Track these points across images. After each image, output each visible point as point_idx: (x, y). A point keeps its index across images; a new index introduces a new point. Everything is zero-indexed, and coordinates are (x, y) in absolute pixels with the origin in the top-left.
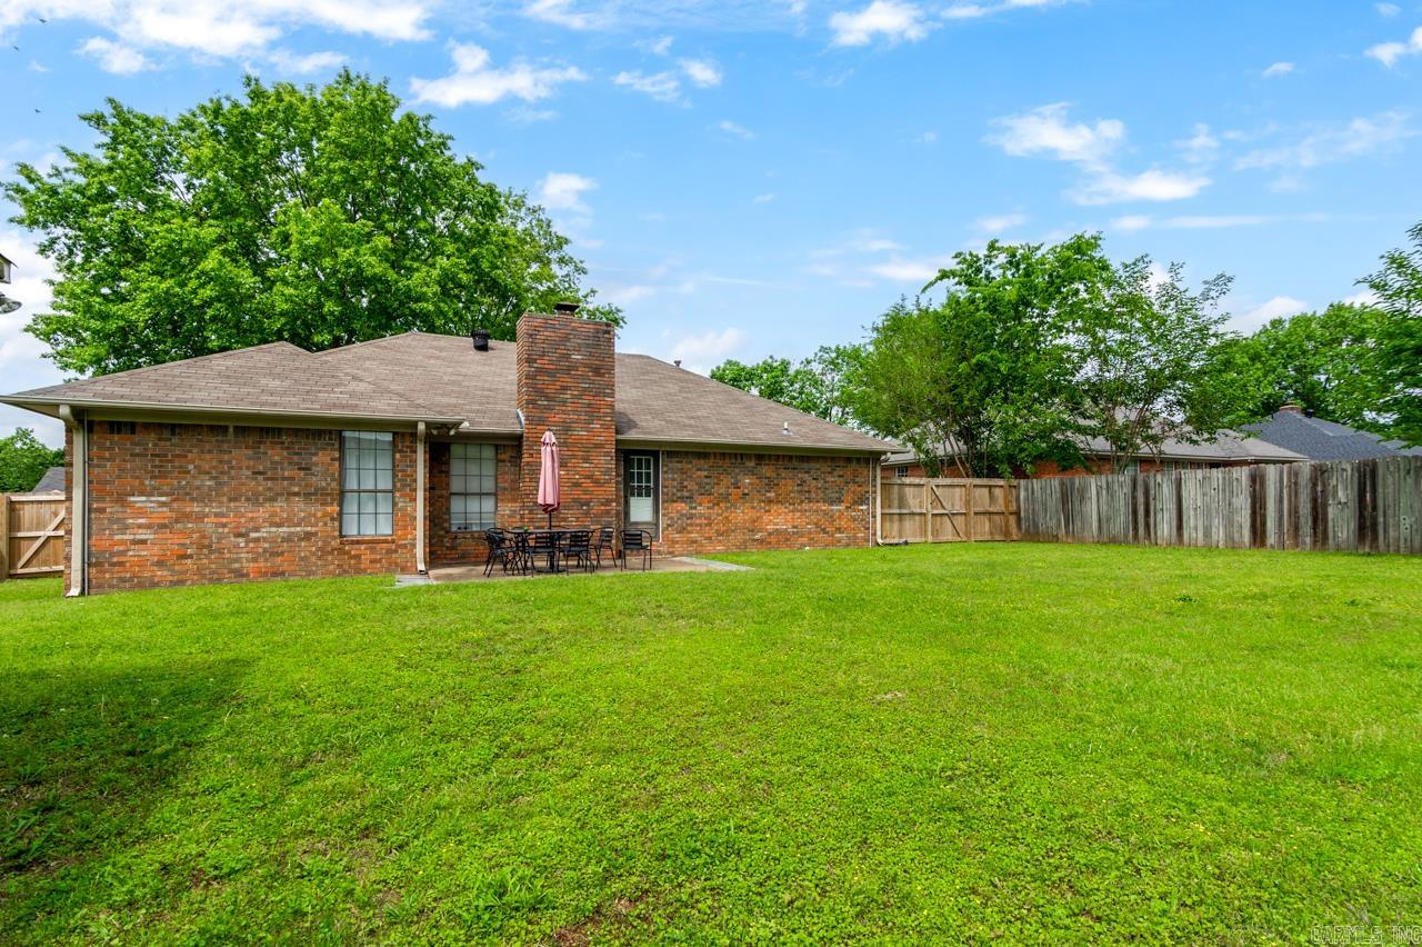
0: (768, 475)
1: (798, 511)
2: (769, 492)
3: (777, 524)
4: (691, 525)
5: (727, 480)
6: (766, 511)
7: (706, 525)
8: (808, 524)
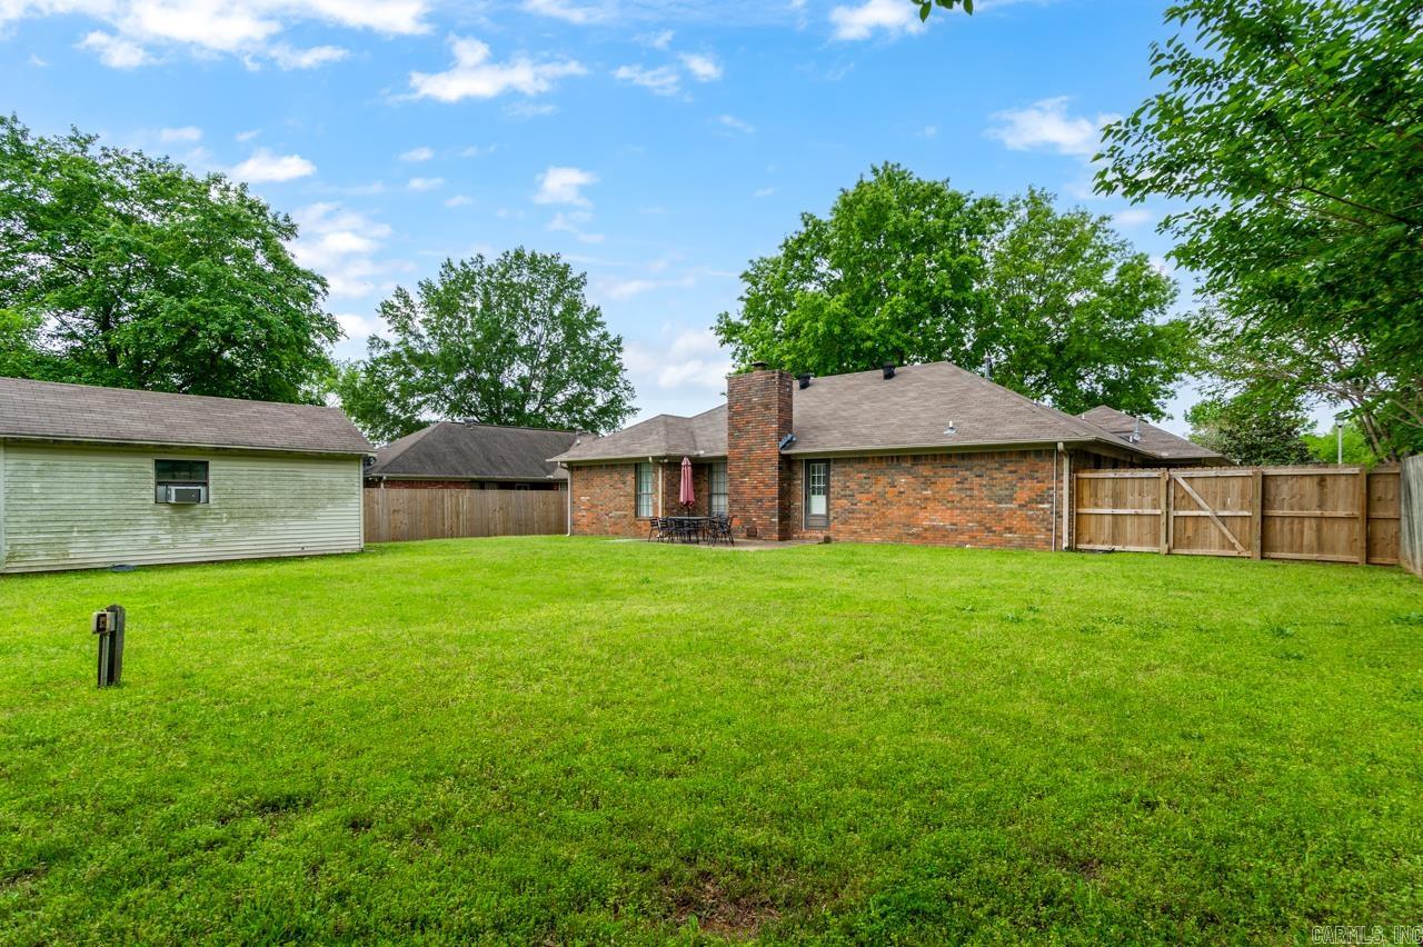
0: (924, 474)
1: (957, 508)
2: (926, 490)
3: (934, 520)
4: (853, 518)
5: (884, 480)
6: (922, 508)
7: (865, 519)
8: (968, 521)
